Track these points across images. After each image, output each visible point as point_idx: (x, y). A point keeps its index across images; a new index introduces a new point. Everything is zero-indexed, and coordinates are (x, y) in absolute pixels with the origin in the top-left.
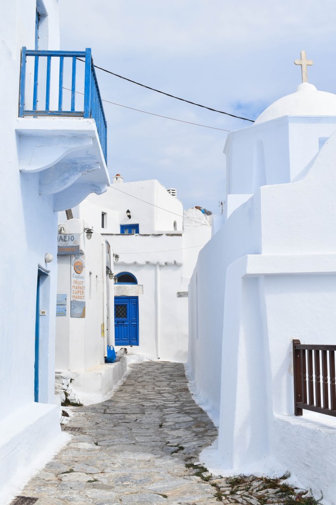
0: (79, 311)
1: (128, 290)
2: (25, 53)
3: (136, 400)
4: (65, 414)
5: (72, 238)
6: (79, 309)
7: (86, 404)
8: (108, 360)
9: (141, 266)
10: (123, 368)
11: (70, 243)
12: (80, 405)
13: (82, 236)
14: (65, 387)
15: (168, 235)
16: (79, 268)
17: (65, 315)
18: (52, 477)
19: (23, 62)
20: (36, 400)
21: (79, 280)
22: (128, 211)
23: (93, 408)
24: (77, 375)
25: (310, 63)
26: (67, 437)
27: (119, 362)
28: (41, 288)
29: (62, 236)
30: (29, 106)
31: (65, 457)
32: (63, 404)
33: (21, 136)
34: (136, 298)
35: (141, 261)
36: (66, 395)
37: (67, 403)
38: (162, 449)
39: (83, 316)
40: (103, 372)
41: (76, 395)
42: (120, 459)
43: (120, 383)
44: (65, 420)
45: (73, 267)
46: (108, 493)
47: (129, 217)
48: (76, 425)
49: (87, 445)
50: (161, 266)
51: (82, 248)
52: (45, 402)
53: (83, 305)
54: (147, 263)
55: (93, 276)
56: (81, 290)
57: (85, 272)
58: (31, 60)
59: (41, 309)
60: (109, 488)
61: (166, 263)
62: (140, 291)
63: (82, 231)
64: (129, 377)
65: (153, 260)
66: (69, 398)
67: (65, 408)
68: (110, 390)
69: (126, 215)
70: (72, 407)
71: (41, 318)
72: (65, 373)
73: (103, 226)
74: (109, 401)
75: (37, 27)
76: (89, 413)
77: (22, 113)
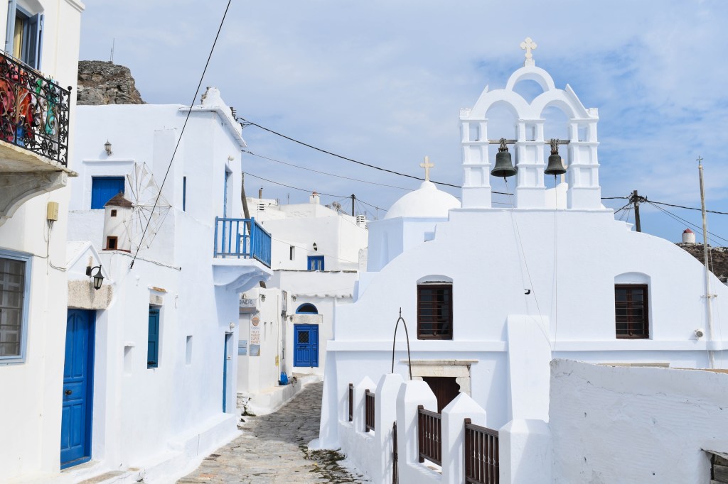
0: (255, 351)
1: (310, 319)
2: (217, 219)
3: (293, 413)
4: (242, 420)
5: (251, 302)
6: (255, 350)
7: (258, 415)
8: (281, 383)
9: (321, 299)
10: (294, 389)
11: (250, 306)
12: (254, 415)
13: (258, 300)
14: (244, 403)
15: (344, 272)
16: (256, 322)
17: (245, 354)
18: (229, 448)
19: (216, 224)
20: (224, 411)
21: (256, 330)
22: (315, 244)
23: (262, 418)
24: (254, 395)
25: (432, 165)
26: (241, 432)
27: (291, 385)
28: (228, 343)
29: (244, 300)
30: (220, 251)
31: (237, 441)
32: (243, 415)
33: (215, 267)
34: (317, 326)
35: (321, 295)
36: (245, 408)
37: (245, 414)
38: (292, 439)
39: (258, 354)
40: (272, 393)
41: (252, 409)
42: (266, 443)
43: (289, 400)
44: (242, 424)
45: (251, 322)
46: (253, 455)
47: (316, 249)
48: (247, 427)
49: (251, 437)
50: (338, 299)
51: (258, 308)
52: (230, 412)
53: (258, 347)
54: (327, 296)
55: (268, 324)
56: (257, 336)
57: (261, 324)
58: (221, 223)
59: (228, 355)
60: (255, 453)
61: (343, 296)
62: (320, 320)
63: (258, 296)
64: (299, 396)
65: (332, 294)
66: (247, 411)
67: (243, 417)
68: (278, 405)
69: (312, 248)
70: (248, 417)
71: (228, 361)
72: (245, 394)
73: (291, 259)
74: (275, 413)
75: (226, 179)
76: (258, 421)
77: (216, 254)
